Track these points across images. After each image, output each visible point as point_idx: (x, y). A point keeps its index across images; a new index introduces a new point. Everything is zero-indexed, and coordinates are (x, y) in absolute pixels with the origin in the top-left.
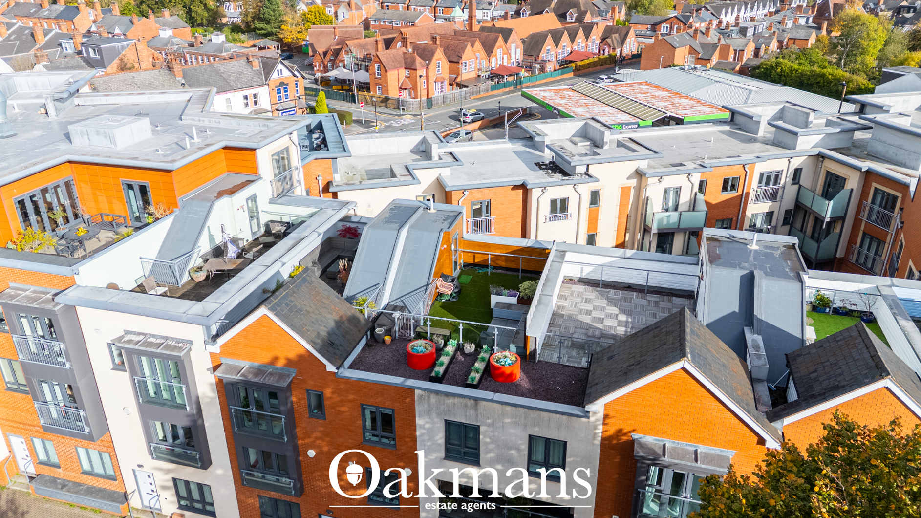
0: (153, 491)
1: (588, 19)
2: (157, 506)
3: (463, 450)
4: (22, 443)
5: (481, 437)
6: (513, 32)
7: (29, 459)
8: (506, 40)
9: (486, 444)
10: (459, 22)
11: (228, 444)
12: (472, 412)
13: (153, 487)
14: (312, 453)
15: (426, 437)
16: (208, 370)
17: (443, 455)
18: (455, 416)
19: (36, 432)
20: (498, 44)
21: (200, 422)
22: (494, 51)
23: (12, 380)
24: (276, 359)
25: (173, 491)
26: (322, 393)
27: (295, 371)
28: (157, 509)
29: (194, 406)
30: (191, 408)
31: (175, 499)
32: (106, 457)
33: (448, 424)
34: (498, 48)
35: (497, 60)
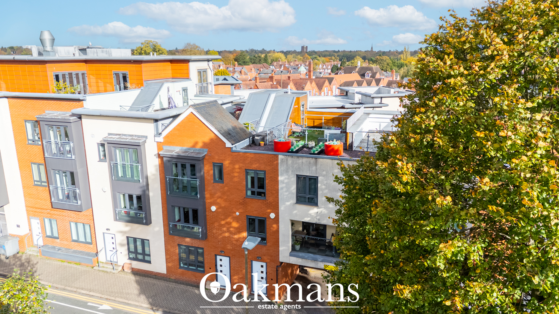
0: (114, 248)
1: (378, 76)
2: (115, 260)
3: (307, 197)
4: (38, 223)
5: (319, 185)
6: (334, 79)
7: (41, 235)
8: (330, 83)
9: (322, 190)
10: (303, 74)
11: (162, 208)
12: (314, 168)
13: (114, 246)
14: (213, 208)
15: (285, 190)
16: (155, 155)
17: (295, 201)
18: (303, 171)
19: (48, 213)
20: (325, 85)
21: (147, 192)
22: (323, 88)
23: (38, 179)
24: (196, 143)
25: (126, 247)
26: (222, 164)
27: (207, 150)
28: (115, 262)
29: (145, 180)
30: (143, 181)
31: (127, 252)
32: (87, 228)
33: (299, 177)
34: (325, 87)
35: (324, 93)
